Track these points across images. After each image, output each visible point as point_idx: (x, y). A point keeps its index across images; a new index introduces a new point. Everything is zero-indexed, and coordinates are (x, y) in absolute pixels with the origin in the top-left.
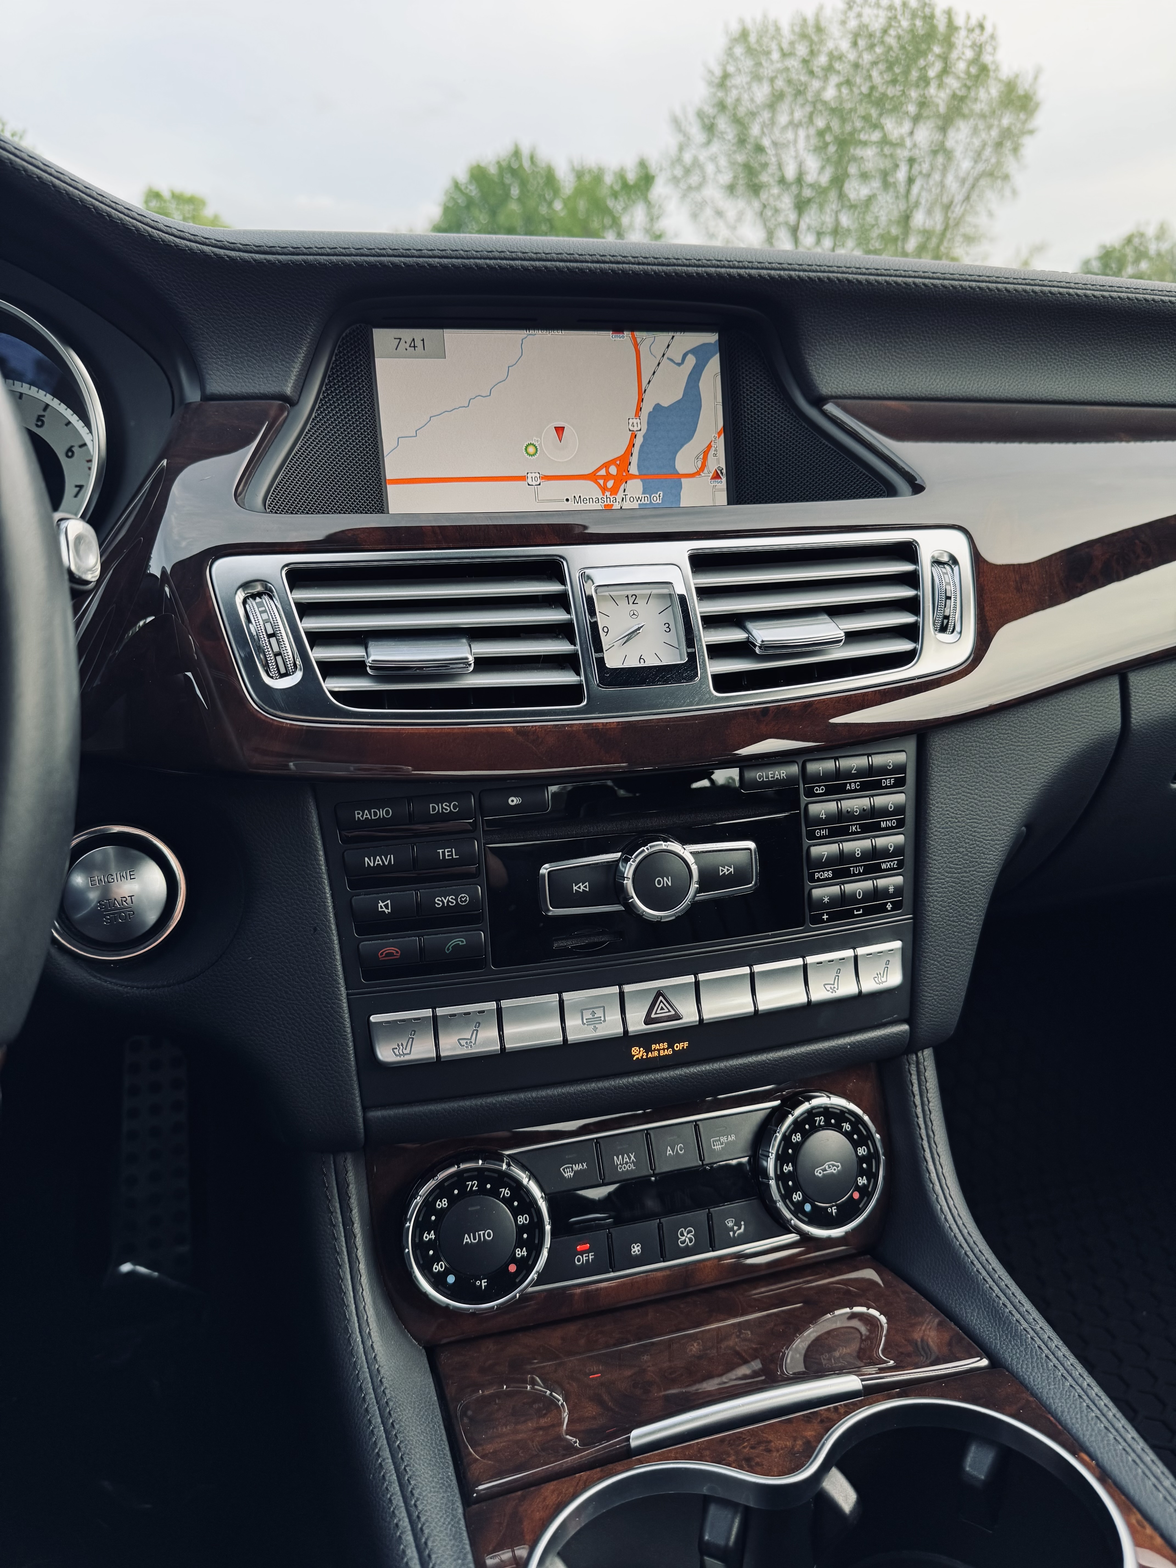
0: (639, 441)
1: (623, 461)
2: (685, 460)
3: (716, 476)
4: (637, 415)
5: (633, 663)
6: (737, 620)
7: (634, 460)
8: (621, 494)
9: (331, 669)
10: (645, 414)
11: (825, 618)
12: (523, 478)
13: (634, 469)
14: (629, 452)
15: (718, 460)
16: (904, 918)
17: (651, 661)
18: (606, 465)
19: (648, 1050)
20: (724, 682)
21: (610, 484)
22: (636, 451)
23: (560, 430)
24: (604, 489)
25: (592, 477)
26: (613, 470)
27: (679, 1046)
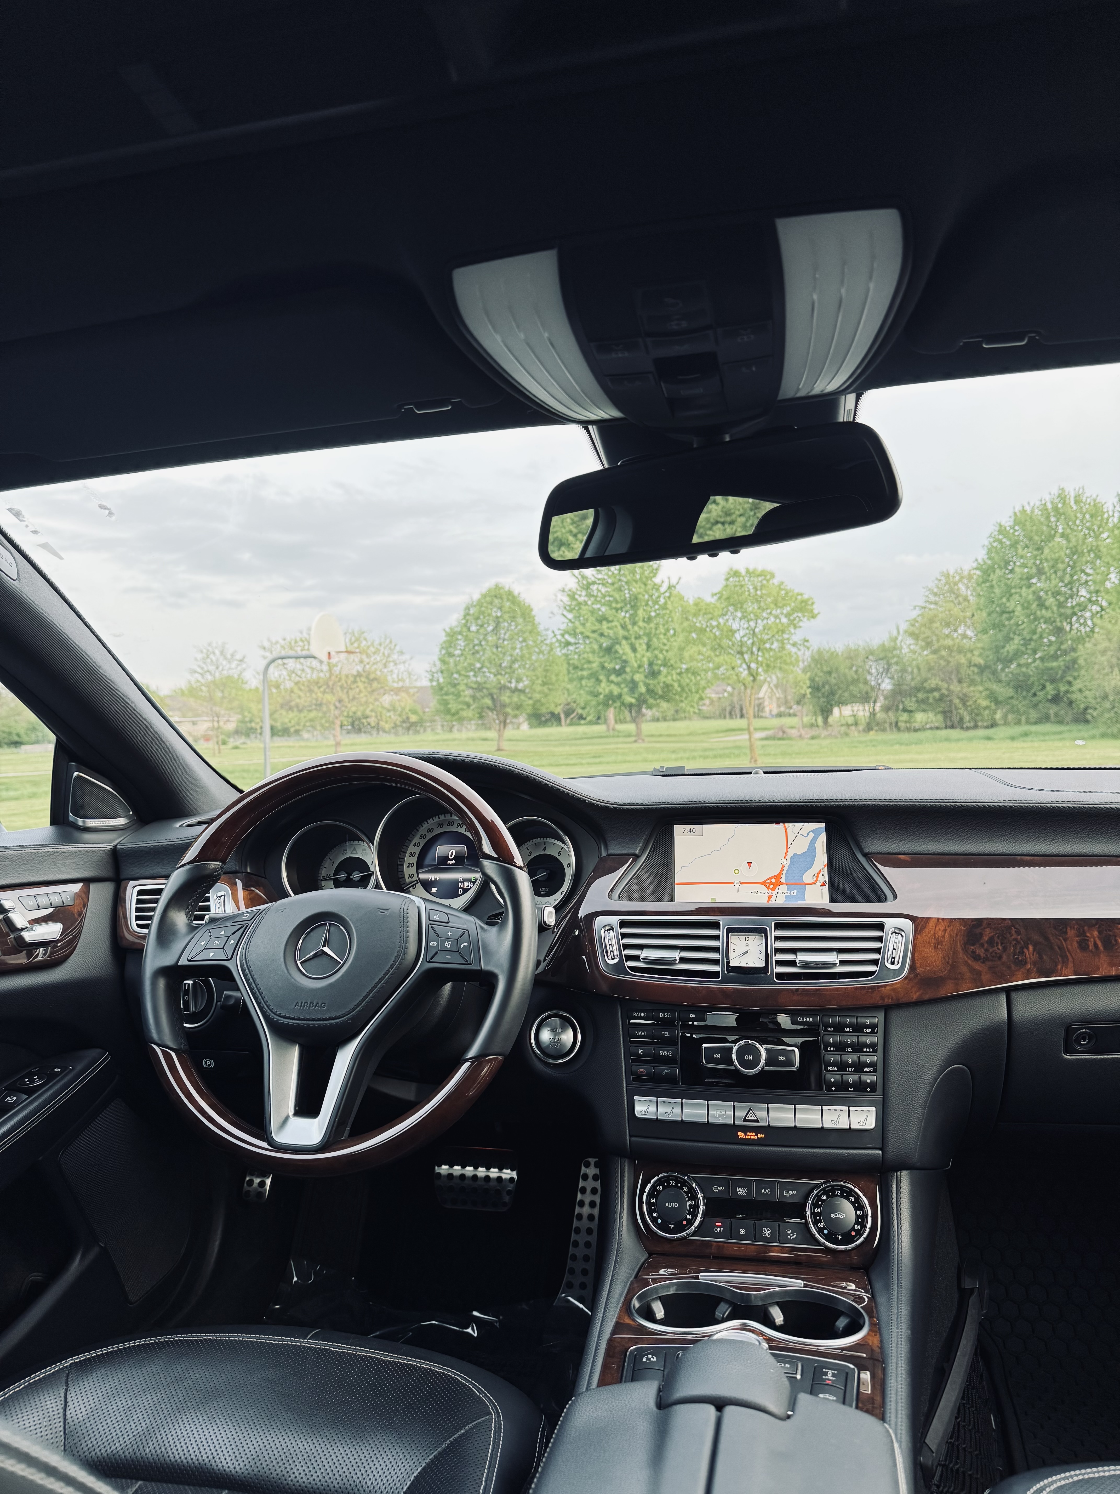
0: (785, 869)
1: (778, 877)
2: (808, 877)
3: (824, 884)
4: (785, 858)
5: (743, 965)
6: (794, 951)
7: (783, 876)
8: (776, 890)
9: (629, 958)
10: (789, 857)
11: (835, 953)
12: (732, 883)
13: (783, 880)
14: (781, 873)
15: (825, 877)
16: (878, 1096)
17: (751, 965)
18: (770, 879)
19: (746, 1135)
20: (780, 976)
21: (772, 886)
22: (784, 873)
23: (750, 864)
24: (769, 888)
25: (764, 883)
26: (773, 880)
27: (760, 1136)
